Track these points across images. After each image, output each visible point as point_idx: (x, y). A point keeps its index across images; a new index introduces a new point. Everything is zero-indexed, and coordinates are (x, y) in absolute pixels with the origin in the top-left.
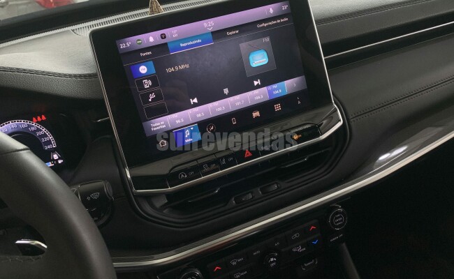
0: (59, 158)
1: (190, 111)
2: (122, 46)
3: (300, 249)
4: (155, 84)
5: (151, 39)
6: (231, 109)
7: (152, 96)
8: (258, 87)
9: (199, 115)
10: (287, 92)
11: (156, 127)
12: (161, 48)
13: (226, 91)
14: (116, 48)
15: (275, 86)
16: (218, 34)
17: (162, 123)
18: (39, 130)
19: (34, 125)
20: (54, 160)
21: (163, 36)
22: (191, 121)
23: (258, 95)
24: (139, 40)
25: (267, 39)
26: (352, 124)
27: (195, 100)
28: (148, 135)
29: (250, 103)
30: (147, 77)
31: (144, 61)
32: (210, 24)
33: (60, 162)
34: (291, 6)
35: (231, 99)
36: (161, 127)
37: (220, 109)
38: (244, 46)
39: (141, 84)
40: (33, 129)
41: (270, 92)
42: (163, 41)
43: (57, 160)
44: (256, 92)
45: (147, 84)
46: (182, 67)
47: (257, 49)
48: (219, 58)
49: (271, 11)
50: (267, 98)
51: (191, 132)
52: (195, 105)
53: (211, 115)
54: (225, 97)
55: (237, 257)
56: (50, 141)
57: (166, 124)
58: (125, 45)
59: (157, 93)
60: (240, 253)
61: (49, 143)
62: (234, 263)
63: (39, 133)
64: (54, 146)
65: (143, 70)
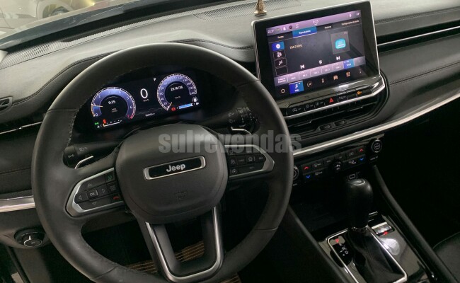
0: (197, 102)
1: (299, 73)
2: (269, 32)
3: (353, 163)
4: (283, 55)
5: (284, 29)
6: (322, 73)
7: (281, 62)
8: (338, 61)
9: (304, 76)
10: (354, 65)
11: (281, 81)
12: (288, 34)
13: (321, 62)
14: (266, 33)
15: (348, 61)
16: (320, 28)
18: (188, 82)
19: (186, 78)
20: (194, 102)
21: (291, 27)
22: (299, 78)
23: (337, 66)
25: (346, 33)
26: (390, 88)
27: (303, 66)
28: (276, 85)
29: (333, 71)
30: (280, 51)
31: (279, 41)
32: (316, 22)
33: (197, 104)
34: (362, 13)
35: (323, 67)
36: (283, 81)
37: (316, 73)
38: (333, 36)
39: (276, 55)
40: (185, 80)
41: (345, 65)
42: (291, 30)
44: (337, 64)
45: (279, 55)
46: (299, 46)
47: (340, 38)
48: (319, 41)
49: (350, 16)
50: (343, 68)
51: (299, 85)
52: (303, 69)
53: (311, 76)
54: (319, 65)
55: (318, 163)
56: (194, 89)
57: (286, 79)
58: (271, 31)
59: (284, 61)
60: (319, 160)
61: (193, 90)
62: (316, 166)
63: (188, 84)
64: (195, 93)
65: (278, 46)
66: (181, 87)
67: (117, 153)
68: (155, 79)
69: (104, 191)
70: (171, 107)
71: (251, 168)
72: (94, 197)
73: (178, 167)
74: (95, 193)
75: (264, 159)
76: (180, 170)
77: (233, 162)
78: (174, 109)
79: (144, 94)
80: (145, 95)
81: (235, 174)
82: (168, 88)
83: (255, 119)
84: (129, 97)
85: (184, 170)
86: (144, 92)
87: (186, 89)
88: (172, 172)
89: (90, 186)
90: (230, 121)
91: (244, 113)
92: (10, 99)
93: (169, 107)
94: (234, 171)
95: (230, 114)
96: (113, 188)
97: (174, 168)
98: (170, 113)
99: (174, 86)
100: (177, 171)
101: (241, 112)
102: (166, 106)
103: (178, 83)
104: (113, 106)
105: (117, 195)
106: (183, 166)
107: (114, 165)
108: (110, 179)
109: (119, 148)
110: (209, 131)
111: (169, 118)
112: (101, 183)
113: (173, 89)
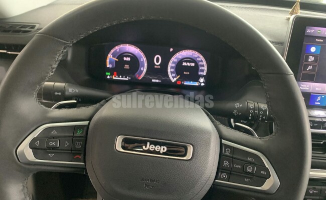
0: (203, 82)
2: (308, 31)
4: (315, 61)
7: (310, 68)
11: (303, 87)
14: (304, 30)
17: (308, 86)
18: (202, 61)
19: (201, 58)
20: (199, 82)
22: (325, 91)
24: (320, 31)
30: (313, 54)
31: (316, 44)
33: (203, 84)
36: (306, 88)
39: (307, 58)
40: (199, 59)
43: (201, 83)
45: (311, 59)
51: (322, 98)
55: (314, 189)
56: (204, 69)
57: (310, 87)
58: (311, 31)
59: (314, 67)
60: (317, 187)
61: (203, 71)
62: (311, 192)
63: (200, 63)
64: (205, 74)
65: (313, 49)
66: (193, 65)
67: (102, 105)
68: (171, 50)
69: (67, 144)
70: (177, 80)
71: (246, 180)
72: (54, 148)
73: (157, 148)
74: (56, 144)
75: (268, 176)
76: (159, 153)
77: (226, 163)
78: (179, 83)
79: (158, 60)
80: (157, 62)
81: (223, 179)
82: (181, 62)
83: (265, 120)
84: (144, 59)
85: (164, 154)
86: (158, 59)
87: (197, 67)
88: (148, 151)
89: (54, 133)
90: (235, 112)
91: (254, 109)
92: (37, 26)
93: (175, 79)
94: (224, 175)
95: (237, 105)
96: (78, 145)
97: (152, 147)
98: (174, 85)
99: (187, 62)
100: (154, 152)
101: (251, 106)
102: (173, 77)
103: (192, 60)
104: (127, 62)
105: (80, 154)
106: (163, 149)
107: (90, 119)
108: (79, 133)
109: (107, 101)
110: (208, 115)
111: (172, 90)
112: (67, 134)
113: (184, 64)
